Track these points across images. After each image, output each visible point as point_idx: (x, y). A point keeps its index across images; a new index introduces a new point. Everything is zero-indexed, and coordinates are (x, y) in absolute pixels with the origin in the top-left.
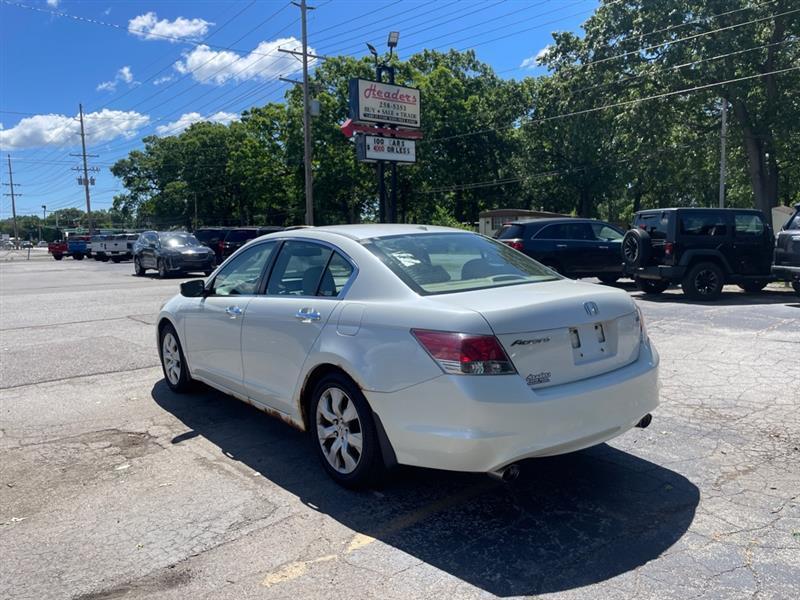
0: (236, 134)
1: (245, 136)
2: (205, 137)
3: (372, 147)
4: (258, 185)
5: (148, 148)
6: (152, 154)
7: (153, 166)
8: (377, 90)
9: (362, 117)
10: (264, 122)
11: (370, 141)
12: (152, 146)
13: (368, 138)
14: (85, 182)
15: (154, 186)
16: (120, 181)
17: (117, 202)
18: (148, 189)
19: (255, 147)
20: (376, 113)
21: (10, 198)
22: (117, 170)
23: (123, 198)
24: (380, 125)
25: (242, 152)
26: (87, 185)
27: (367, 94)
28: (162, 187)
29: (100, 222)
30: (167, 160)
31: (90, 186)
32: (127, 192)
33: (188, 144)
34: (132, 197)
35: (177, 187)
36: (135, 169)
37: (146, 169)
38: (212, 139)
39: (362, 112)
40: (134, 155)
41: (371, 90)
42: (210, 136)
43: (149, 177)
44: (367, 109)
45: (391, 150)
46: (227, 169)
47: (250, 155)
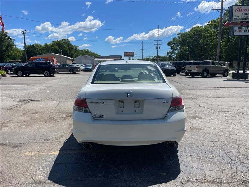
0: (206, 30)
1: (209, 30)
2: (195, 31)
3: (237, 31)
4: (210, 46)
5: (178, 37)
6: (179, 38)
7: (179, 42)
8: (241, 8)
9: (233, 19)
10: (215, 24)
11: (236, 28)
12: (180, 36)
13: (235, 27)
14: (157, 48)
15: (179, 48)
16: (170, 47)
17: (168, 54)
18: (177, 49)
19: (212, 33)
20: (240, 17)
21: (142, 53)
22: (169, 44)
23: (170, 52)
24: (242, 22)
25: (206, 35)
26: (158, 49)
27: (236, 11)
28: (180, 48)
29: (165, 59)
30: (183, 40)
31: (159, 49)
32: (171, 50)
33: (190, 34)
34: (172, 52)
35: (185, 48)
36: (174, 43)
37: (177, 43)
38: (197, 32)
39: (234, 17)
40: (174, 39)
41: (238, 9)
42: (197, 31)
43: (178, 46)
44: (236, 16)
45: (246, 31)
46: (201, 42)
47: (209, 36)
